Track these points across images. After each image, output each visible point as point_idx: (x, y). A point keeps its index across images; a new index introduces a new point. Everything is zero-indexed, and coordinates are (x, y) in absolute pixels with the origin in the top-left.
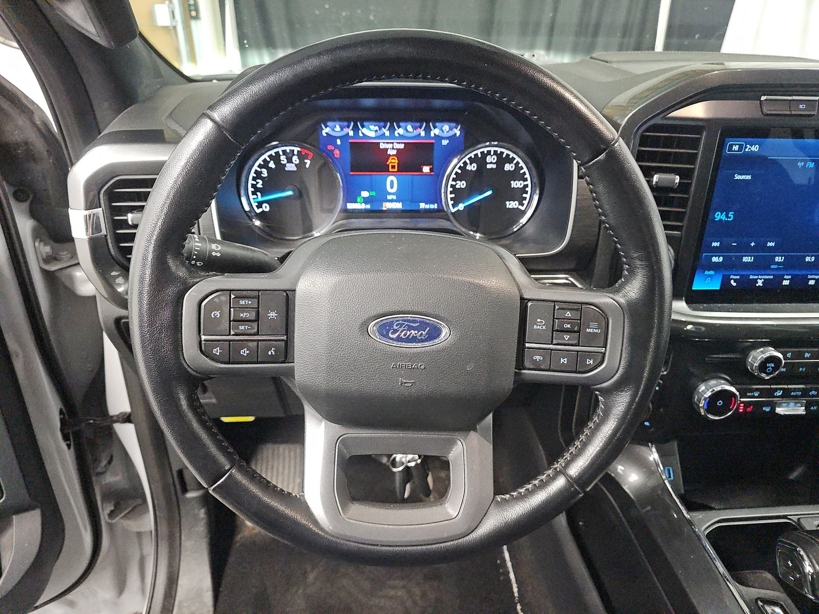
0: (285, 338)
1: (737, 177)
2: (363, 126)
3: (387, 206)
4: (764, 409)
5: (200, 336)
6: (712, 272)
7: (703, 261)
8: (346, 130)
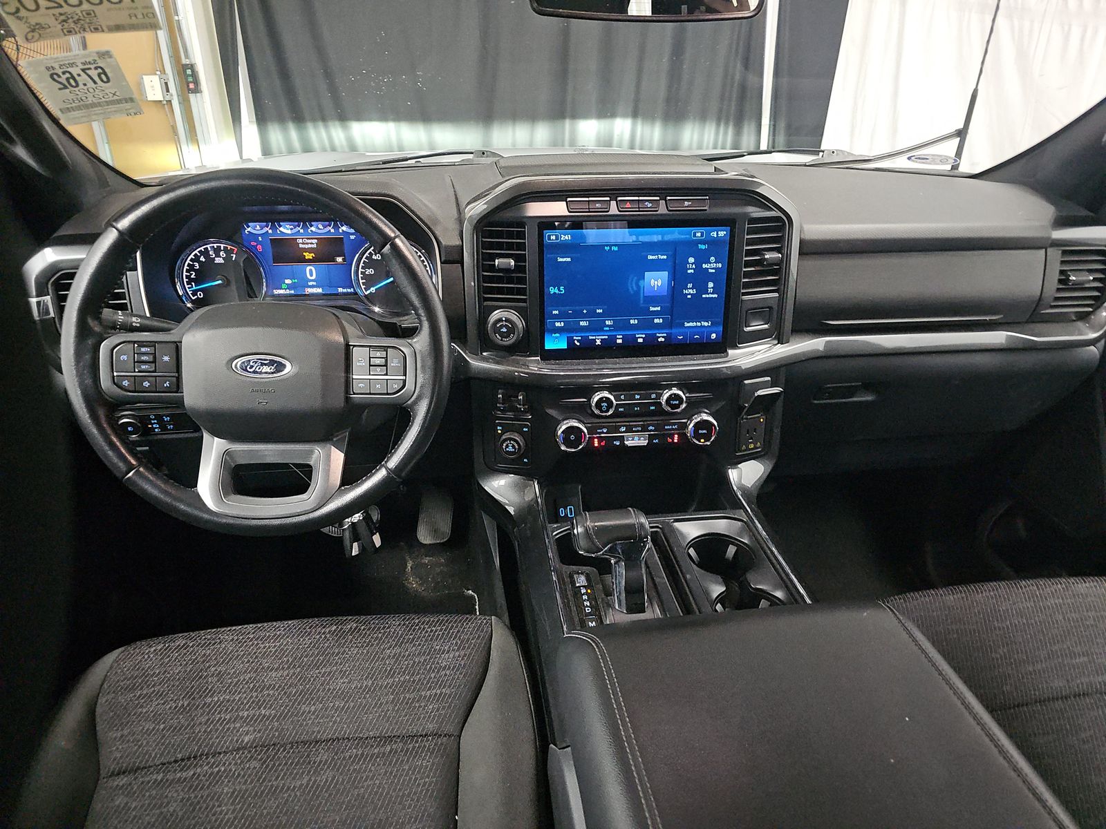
0: (177, 375)
1: (560, 260)
2: (280, 226)
3: (310, 291)
4: (615, 442)
5: (113, 373)
6: (557, 335)
7: (548, 326)
8: (266, 229)
